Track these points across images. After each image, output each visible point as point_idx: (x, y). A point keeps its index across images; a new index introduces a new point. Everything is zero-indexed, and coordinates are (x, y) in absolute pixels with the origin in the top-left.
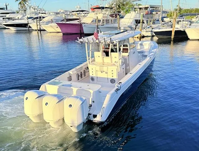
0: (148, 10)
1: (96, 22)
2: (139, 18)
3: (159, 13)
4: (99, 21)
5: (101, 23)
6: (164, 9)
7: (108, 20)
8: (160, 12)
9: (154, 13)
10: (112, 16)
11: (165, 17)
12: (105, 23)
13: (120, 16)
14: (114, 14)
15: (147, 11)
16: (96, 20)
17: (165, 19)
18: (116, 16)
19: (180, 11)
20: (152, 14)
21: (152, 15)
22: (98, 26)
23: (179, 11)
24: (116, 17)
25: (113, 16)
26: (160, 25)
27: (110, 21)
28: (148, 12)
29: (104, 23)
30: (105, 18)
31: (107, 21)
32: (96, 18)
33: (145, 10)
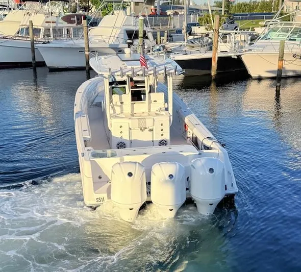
0: (156, 4)
1: (28, 33)
2: (135, 26)
3: (181, 12)
4: (36, 31)
5: (41, 36)
6: (191, 4)
7: (60, 30)
8: (183, 11)
9: (169, 12)
10: (68, 19)
11: (194, 25)
12: (52, 35)
13: (89, 20)
14: (73, 16)
15: (153, 7)
16: (28, 29)
17: (195, 29)
18: (78, 19)
19: (228, 6)
20: (166, 15)
21: (165, 18)
22: (33, 44)
23: (225, 7)
24: (79, 22)
25: (72, 19)
26: (185, 43)
27: (64, 32)
28: (156, 10)
29: (49, 36)
30: (51, 24)
31: (58, 32)
32: (28, 24)
33: (148, 6)
